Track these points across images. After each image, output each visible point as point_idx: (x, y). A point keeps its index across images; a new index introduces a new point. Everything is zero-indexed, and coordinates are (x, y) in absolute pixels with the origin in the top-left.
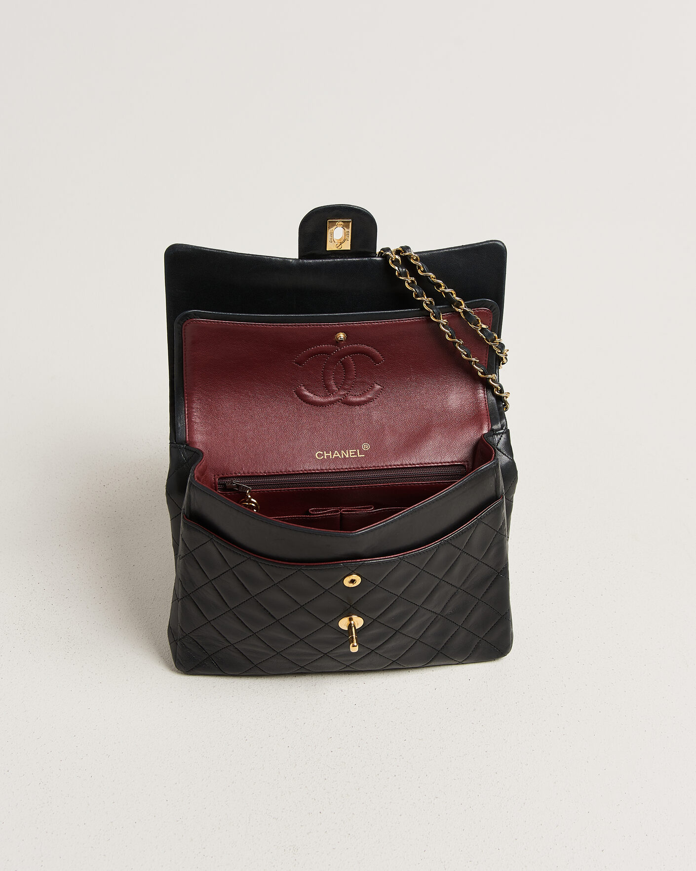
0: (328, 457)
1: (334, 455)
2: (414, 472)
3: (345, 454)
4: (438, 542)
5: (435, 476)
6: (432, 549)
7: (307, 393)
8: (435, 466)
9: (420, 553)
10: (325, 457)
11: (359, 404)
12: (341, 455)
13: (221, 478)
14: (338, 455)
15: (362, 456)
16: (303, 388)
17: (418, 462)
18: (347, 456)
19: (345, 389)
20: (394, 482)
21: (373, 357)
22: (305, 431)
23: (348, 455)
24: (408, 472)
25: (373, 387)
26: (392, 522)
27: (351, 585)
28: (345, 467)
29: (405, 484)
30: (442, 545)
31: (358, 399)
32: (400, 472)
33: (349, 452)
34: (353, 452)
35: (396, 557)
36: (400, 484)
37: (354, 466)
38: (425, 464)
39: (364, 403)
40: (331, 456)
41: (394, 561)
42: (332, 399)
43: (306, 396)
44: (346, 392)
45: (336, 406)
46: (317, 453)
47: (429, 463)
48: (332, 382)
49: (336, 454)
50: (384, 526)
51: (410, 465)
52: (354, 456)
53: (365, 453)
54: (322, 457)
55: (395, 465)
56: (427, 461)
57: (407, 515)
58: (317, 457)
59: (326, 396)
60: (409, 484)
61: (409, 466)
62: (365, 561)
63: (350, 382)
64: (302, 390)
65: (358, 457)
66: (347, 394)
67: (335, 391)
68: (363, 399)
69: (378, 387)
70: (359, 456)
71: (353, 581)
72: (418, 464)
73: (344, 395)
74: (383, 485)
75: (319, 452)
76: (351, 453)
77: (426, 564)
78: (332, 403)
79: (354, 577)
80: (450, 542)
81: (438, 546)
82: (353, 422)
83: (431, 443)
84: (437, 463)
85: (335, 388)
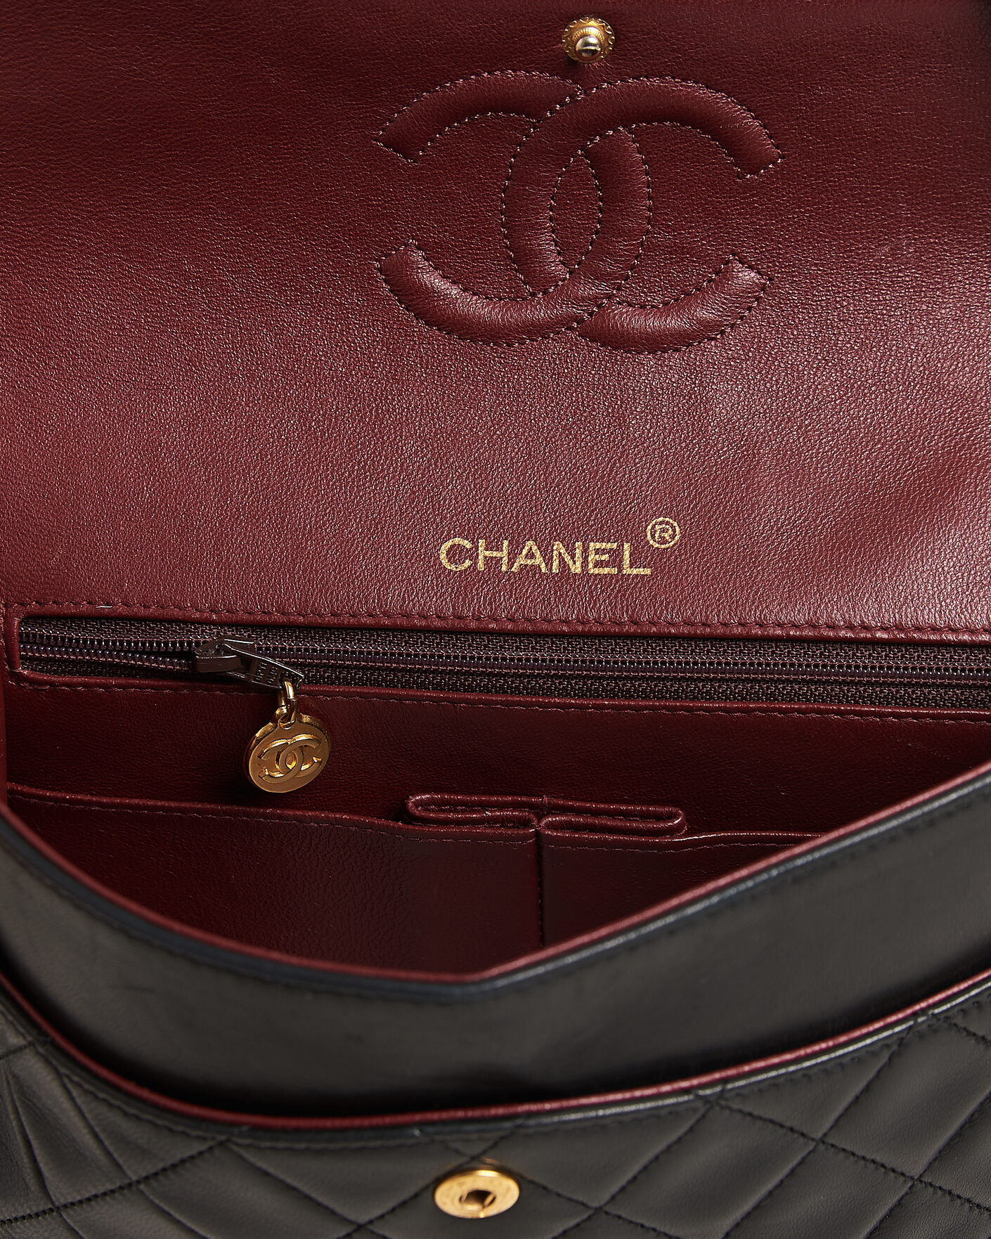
0: (493, 563)
1: (521, 560)
2: (863, 659)
3: (567, 558)
4: (896, 1024)
5: (958, 686)
6: (871, 1052)
7: (435, 281)
8: (962, 645)
9: (806, 1073)
10: (481, 565)
11: (656, 344)
12: (549, 562)
13: (30, 619)
14: (539, 560)
15: (641, 571)
16: (418, 256)
17: (889, 618)
18: (576, 568)
19: (600, 277)
20: (772, 697)
21: (731, 141)
22: (411, 446)
23: (578, 564)
24: (838, 658)
25: (724, 275)
26: (670, 931)
27: (473, 1210)
28: (561, 612)
29: (818, 711)
30: (921, 1036)
31: (653, 323)
32: (798, 657)
33: (585, 550)
34: (604, 552)
35: (686, 1091)
36: (799, 711)
37: (600, 612)
38: (919, 629)
39: (680, 340)
40: (505, 560)
41: (674, 1112)
42: (540, 312)
43: (430, 292)
44: (604, 288)
45: (554, 346)
46: (448, 544)
47: (934, 629)
48: (546, 244)
49: (531, 555)
50: (630, 947)
51: (851, 627)
52: (606, 571)
53: (657, 559)
54: (468, 563)
55: (780, 625)
56: (929, 616)
57: (752, 897)
58: (445, 562)
59: (516, 298)
60: (838, 712)
61: (842, 633)
62: (530, 1114)
63: (622, 245)
64: (412, 265)
65: (621, 577)
66: (609, 297)
67: (554, 280)
68: (674, 323)
69: (749, 276)
70: (627, 571)
71: (480, 1196)
72: (884, 629)
73: (595, 300)
74: (724, 710)
75: (457, 540)
76: (592, 557)
77: (841, 1116)
78: (538, 330)
79: (485, 1178)
80: (959, 1021)
81: (901, 1040)
82: (622, 422)
83: (954, 538)
84: (972, 632)
85: (559, 270)
